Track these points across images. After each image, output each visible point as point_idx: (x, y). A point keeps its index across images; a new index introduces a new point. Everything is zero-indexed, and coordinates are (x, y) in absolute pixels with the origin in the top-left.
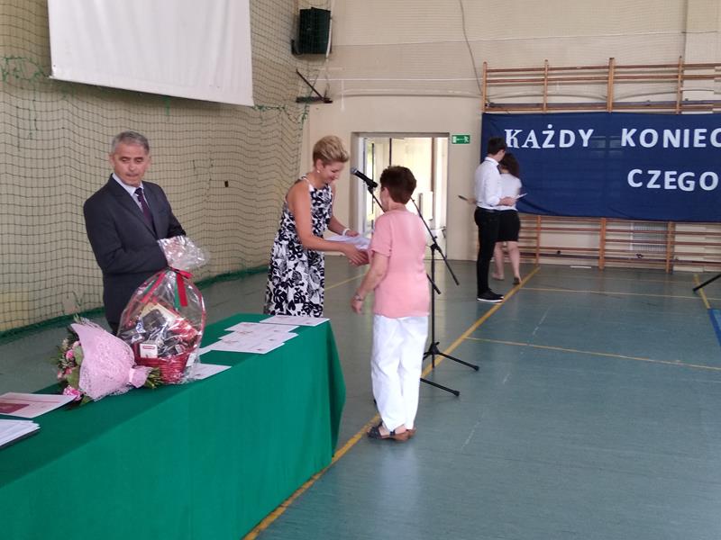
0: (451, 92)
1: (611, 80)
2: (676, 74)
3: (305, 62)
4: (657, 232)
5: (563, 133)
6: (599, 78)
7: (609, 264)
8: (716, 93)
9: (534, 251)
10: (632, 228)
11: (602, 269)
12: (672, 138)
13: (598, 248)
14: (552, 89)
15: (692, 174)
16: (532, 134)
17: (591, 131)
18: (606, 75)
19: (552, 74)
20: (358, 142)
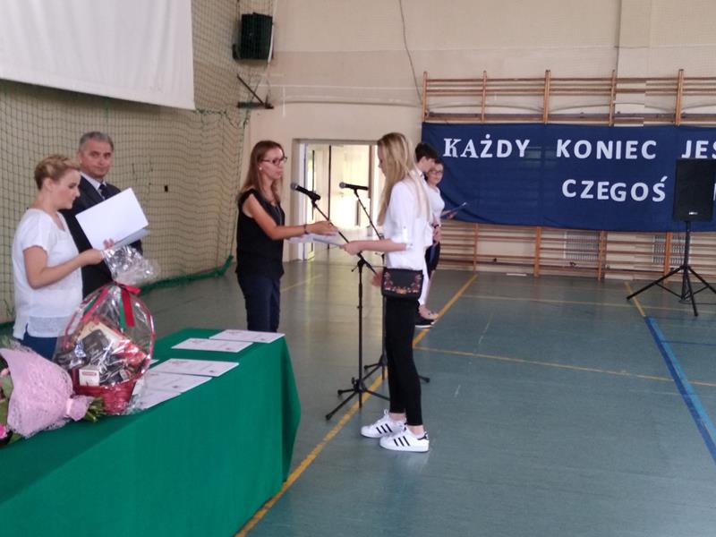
0: (391, 101)
1: (547, 92)
2: (608, 87)
3: (246, 67)
4: (591, 241)
5: (500, 143)
6: (535, 90)
7: (543, 272)
8: (646, 107)
9: (471, 258)
10: (565, 237)
11: (537, 276)
12: (605, 150)
13: (533, 255)
14: (489, 100)
15: (624, 185)
16: (471, 143)
17: (527, 142)
18: (543, 88)
19: (491, 85)
20: (299, 149)
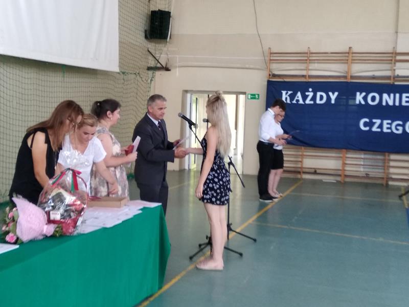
0: (247, 66)
1: (350, 61)
2: (390, 58)
4: (379, 159)
5: (319, 94)
6: (342, 60)
7: (348, 180)
9: (299, 170)
10: (363, 156)
11: (344, 183)
12: (388, 99)
13: (341, 168)
14: (312, 66)
15: (400, 123)
16: (299, 94)
17: (336, 94)
18: (347, 58)
19: (312, 57)
20: (186, 97)
